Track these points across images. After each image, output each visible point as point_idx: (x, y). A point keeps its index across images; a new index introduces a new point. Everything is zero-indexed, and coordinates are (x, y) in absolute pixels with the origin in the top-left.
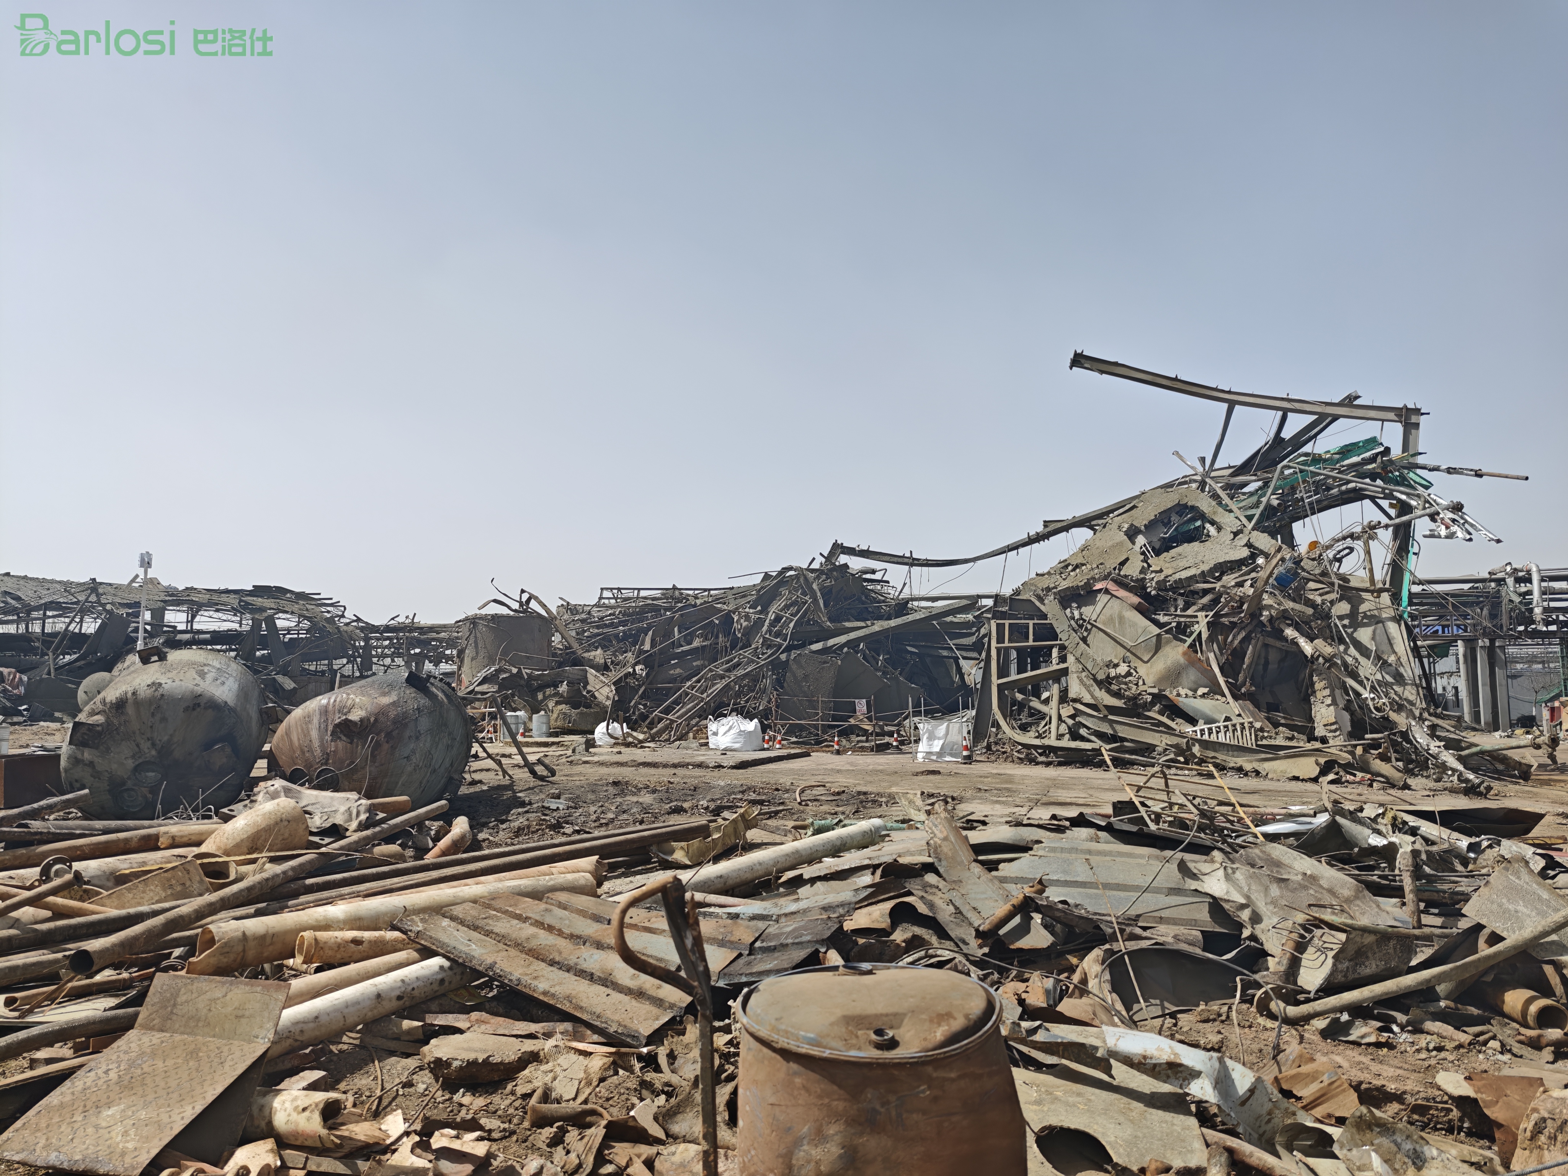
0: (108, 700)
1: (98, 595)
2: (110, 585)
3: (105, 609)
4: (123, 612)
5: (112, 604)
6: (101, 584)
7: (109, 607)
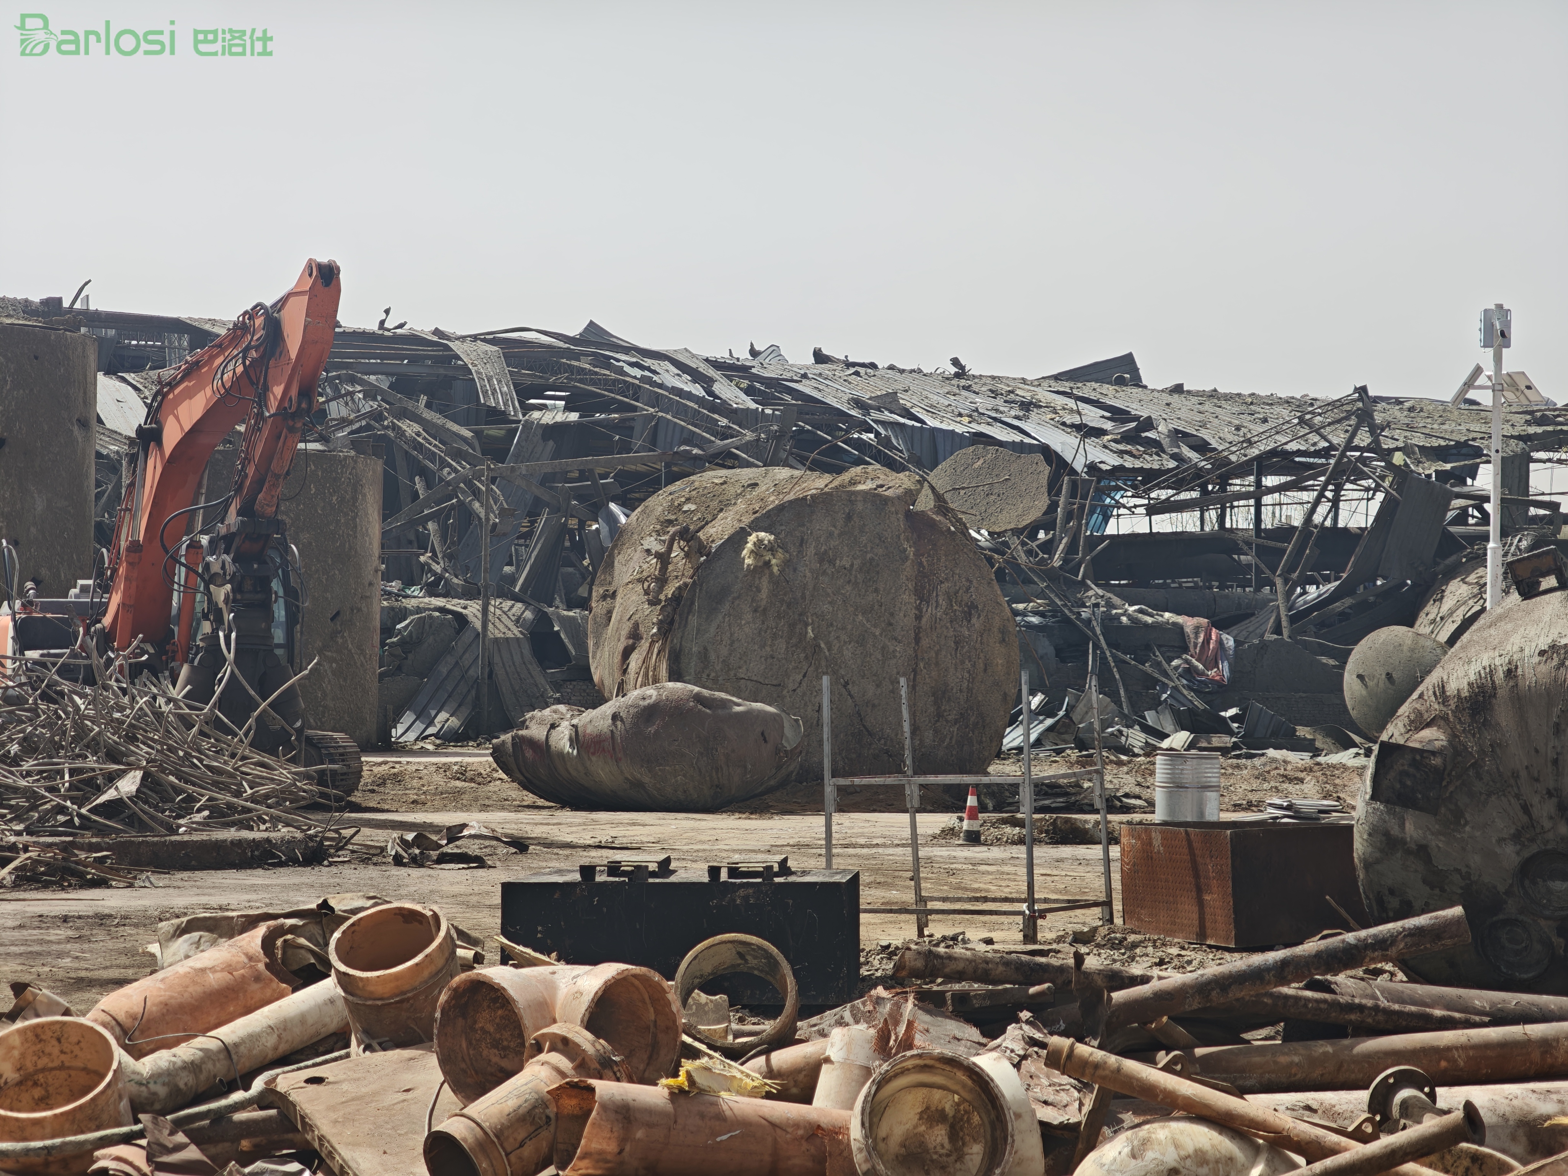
0: (1452, 688)
1: (1375, 430)
2: (1398, 401)
3: (1390, 466)
4: (1430, 469)
5: (1406, 450)
6: (1377, 400)
7: (1398, 459)
